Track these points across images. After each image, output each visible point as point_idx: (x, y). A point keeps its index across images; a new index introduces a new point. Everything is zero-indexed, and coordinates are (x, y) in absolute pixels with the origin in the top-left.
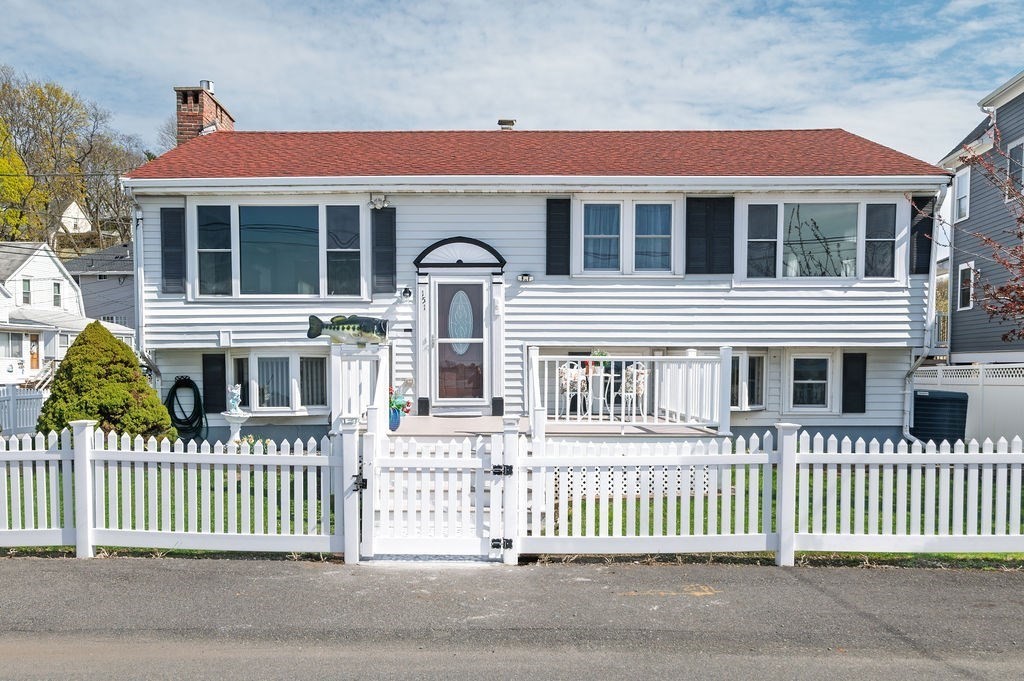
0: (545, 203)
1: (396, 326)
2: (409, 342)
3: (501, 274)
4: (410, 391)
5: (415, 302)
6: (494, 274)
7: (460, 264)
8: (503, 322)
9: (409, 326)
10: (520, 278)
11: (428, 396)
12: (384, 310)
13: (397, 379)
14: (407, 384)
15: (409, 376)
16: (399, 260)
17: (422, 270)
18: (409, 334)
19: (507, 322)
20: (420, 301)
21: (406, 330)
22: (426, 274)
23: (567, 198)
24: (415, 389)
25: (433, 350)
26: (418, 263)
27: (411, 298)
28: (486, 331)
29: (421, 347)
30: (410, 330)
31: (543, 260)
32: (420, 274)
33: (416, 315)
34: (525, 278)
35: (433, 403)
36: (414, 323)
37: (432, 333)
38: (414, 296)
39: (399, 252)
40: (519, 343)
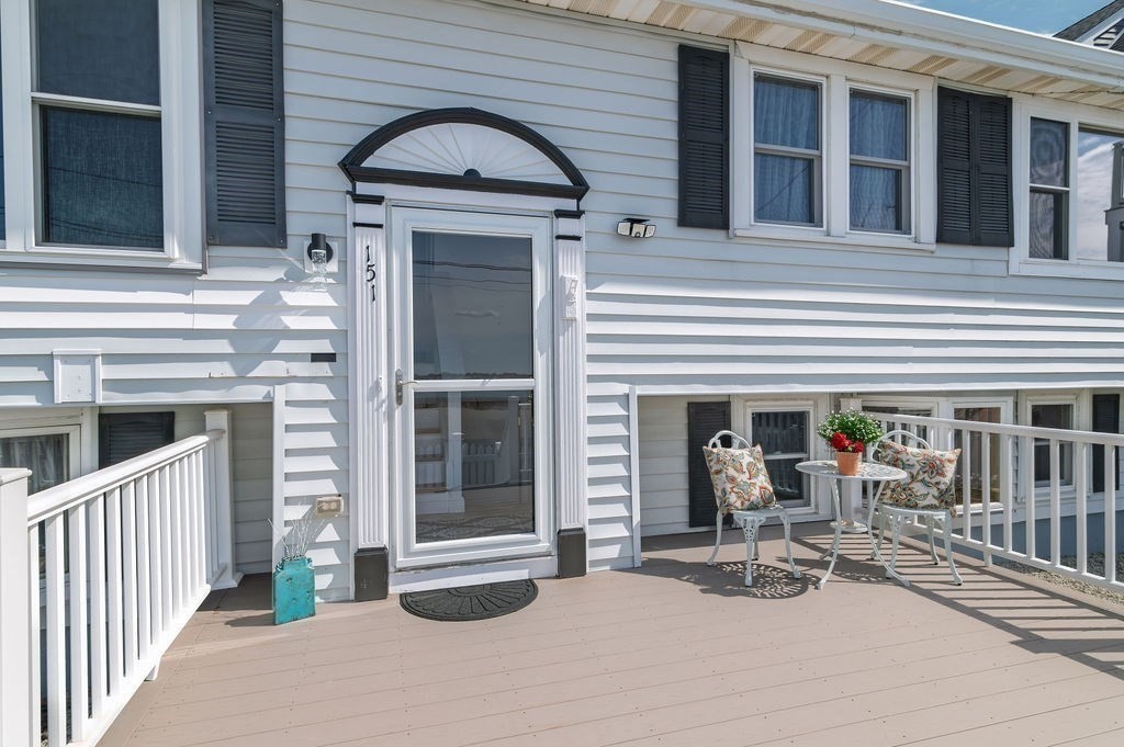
0: (674, 56)
1: (284, 347)
2: (322, 392)
3: (577, 214)
4: (329, 533)
5: (344, 277)
6: (560, 214)
7: (471, 181)
8: (582, 338)
9: (325, 347)
10: (624, 228)
11: (385, 542)
12: (245, 298)
13: (288, 501)
14: (321, 511)
15: (327, 488)
16: (293, 153)
17: (363, 188)
18: (324, 369)
19: (592, 338)
20: (361, 275)
21: (316, 358)
22: (378, 200)
23: (722, 49)
24: (345, 523)
25: (398, 413)
26: (353, 166)
27: (333, 266)
28: (541, 362)
29: (363, 409)
30: (330, 358)
31: (670, 191)
32: (359, 199)
33: (347, 310)
34: (638, 228)
35: (401, 560)
36: (343, 336)
37: (397, 366)
38: (343, 263)
39: (293, 129)
40: (622, 389)
